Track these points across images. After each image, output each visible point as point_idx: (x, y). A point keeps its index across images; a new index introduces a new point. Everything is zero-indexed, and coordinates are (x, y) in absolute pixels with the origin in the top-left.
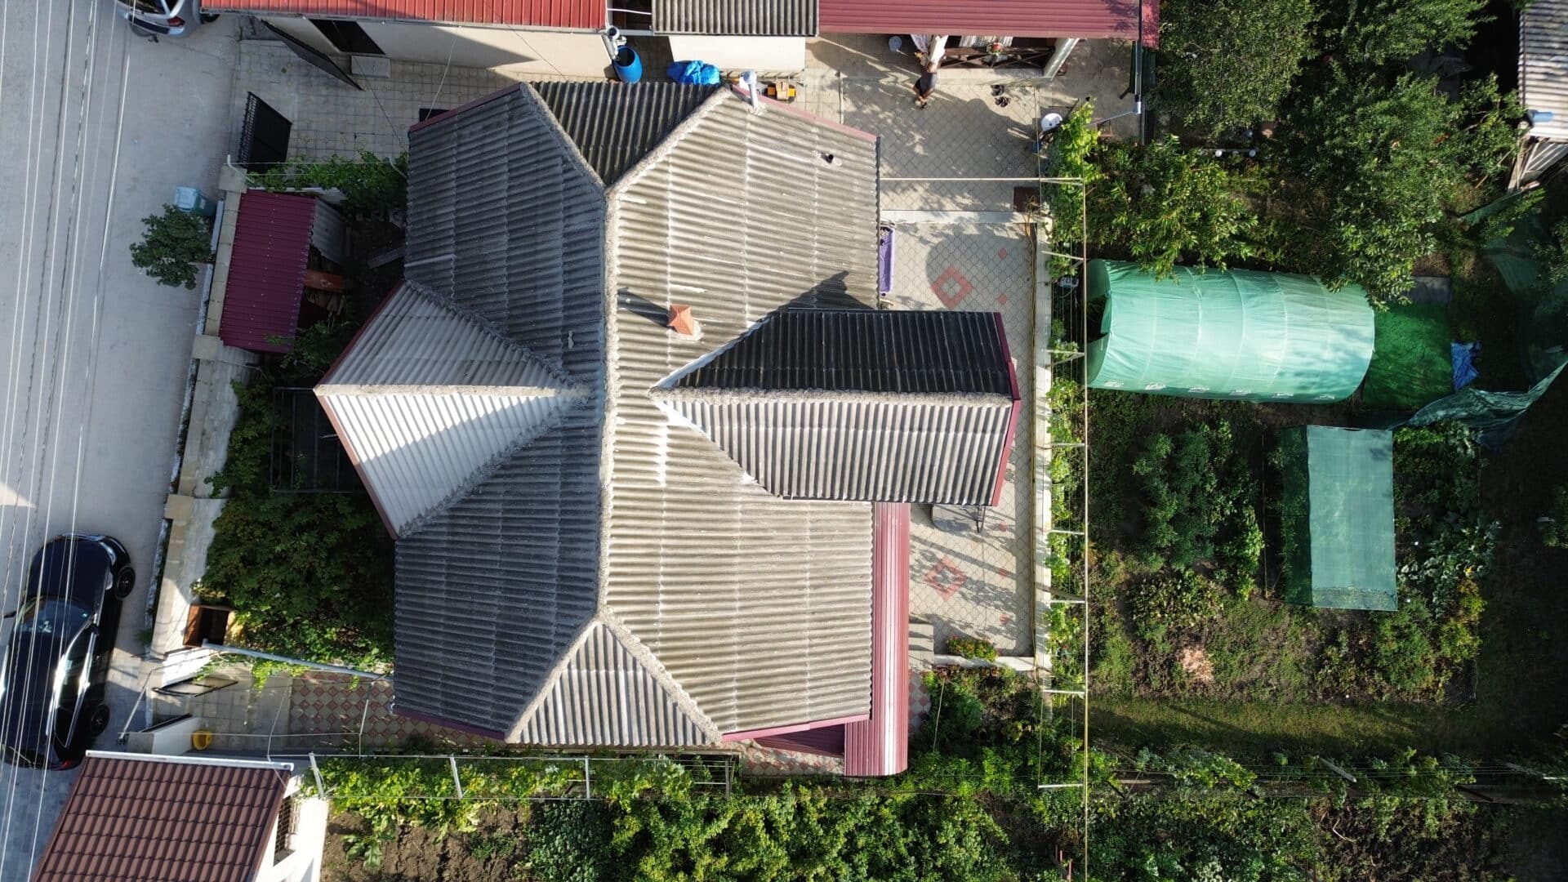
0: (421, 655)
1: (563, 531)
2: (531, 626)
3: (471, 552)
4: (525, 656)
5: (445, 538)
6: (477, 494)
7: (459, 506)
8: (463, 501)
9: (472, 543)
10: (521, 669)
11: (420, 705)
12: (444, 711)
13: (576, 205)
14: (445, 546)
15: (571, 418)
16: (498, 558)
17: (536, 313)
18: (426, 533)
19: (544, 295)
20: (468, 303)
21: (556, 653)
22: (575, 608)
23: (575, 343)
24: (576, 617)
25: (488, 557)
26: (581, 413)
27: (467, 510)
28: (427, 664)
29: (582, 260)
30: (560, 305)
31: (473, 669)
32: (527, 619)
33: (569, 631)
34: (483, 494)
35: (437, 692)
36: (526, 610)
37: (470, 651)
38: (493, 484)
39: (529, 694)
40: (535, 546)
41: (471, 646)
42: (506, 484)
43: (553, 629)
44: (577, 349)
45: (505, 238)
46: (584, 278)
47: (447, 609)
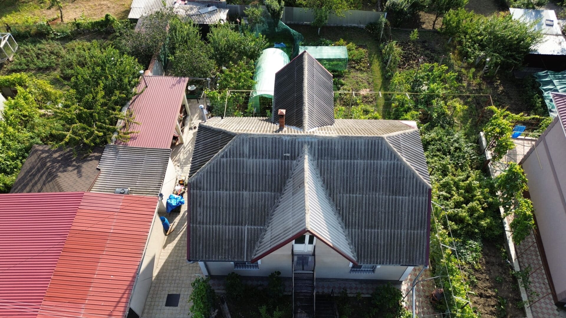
0: (403, 246)
1: (354, 159)
2: (389, 176)
3: (362, 213)
4: (400, 178)
5: (357, 230)
6: (340, 210)
7: (344, 221)
8: (342, 220)
9: (359, 213)
10: (405, 179)
11: (423, 245)
12: (424, 228)
13: (240, 151)
14: (360, 230)
15: (314, 155)
16: (364, 196)
17: (275, 175)
18: (355, 243)
19: (269, 171)
20: (266, 217)
21: (398, 160)
22: (381, 149)
23: (288, 153)
24: (385, 149)
25: (364, 202)
26: (313, 149)
27: (346, 217)
28: (407, 242)
29: (260, 147)
30: (274, 161)
31: (407, 211)
32: (387, 178)
33: (390, 152)
34: (340, 207)
35: (417, 233)
36: (383, 178)
37: (400, 212)
38: (336, 200)
39: (414, 174)
40: (360, 174)
41: (398, 212)
42: (337, 193)
43: (389, 162)
44: (290, 152)
45: (245, 193)
46: (266, 146)
47: (385, 228)
